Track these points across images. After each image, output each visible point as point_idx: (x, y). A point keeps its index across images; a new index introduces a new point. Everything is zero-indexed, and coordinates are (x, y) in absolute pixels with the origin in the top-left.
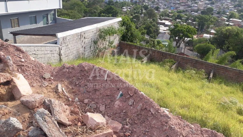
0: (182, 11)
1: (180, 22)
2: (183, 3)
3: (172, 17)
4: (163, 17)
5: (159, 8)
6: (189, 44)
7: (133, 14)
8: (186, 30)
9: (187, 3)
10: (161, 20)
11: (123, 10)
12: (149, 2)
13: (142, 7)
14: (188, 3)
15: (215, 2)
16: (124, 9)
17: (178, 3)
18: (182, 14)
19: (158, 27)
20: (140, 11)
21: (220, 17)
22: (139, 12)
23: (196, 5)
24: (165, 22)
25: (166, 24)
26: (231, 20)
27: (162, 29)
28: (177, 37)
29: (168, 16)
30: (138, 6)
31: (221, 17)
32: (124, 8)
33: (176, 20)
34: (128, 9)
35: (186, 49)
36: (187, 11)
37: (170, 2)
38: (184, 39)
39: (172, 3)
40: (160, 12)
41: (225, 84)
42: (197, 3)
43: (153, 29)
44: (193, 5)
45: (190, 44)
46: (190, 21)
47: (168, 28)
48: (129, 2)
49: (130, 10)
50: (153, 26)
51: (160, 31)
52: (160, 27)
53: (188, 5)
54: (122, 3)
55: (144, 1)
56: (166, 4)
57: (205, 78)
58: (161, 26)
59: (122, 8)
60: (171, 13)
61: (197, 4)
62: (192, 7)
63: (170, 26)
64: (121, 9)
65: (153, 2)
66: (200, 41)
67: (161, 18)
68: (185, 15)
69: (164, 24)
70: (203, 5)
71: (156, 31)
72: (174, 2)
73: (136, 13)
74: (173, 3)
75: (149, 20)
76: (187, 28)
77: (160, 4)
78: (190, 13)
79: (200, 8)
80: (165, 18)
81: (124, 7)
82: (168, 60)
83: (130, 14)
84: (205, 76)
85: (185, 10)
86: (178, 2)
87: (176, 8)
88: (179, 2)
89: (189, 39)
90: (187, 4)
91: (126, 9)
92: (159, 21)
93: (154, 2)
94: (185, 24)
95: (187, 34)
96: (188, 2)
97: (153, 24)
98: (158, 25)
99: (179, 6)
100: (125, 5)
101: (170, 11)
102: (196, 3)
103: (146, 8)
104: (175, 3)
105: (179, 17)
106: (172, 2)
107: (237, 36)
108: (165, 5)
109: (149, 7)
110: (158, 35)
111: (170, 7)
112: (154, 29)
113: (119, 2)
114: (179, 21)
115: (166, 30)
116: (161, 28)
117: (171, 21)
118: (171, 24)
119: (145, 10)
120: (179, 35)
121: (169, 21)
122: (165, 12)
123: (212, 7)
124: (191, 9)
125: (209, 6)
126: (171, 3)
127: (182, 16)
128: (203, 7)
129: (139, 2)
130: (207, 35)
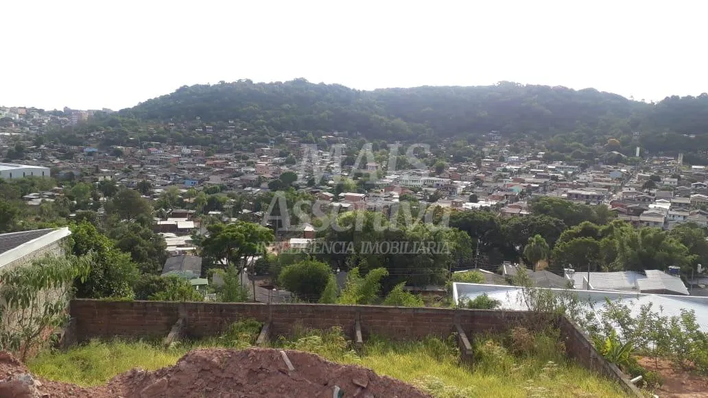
0: (218, 187)
1: (220, 218)
2: (215, 165)
3: (193, 206)
4: (166, 210)
5: (150, 187)
6: (259, 271)
7: (67, 210)
8: (246, 235)
9: (227, 165)
10: (164, 218)
11: (30, 203)
12: (116, 173)
13: (93, 188)
14: (230, 165)
15: (296, 158)
16: (30, 199)
17: (202, 168)
18: (222, 196)
19: (160, 239)
20: (91, 199)
21: (316, 192)
22: (86, 203)
23: (253, 170)
24: (175, 223)
25: (179, 227)
26: (342, 197)
27: (173, 242)
28: (225, 259)
29: (182, 204)
30: (82, 185)
31: (319, 192)
32: (31, 195)
33: (206, 214)
34: (47, 200)
35: (256, 287)
36: (231, 185)
37: (179, 166)
38: (245, 260)
39: (184, 169)
40: (155, 197)
41: (396, 351)
42: (252, 163)
43: (144, 246)
44: (243, 169)
45: (261, 271)
46: (245, 211)
47: (188, 238)
48: (45, 178)
49: (52, 200)
50: (144, 239)
51: (169, 249)
52: (166, 239)
53: (230, 171)
54: (23, 182)
55: (97, 171)
56: (169, 174)
57: (349, 348)
58: (166, 235)
59: (22, 198)
60: (189, 195)
61: (254, 167)
62: (242, 174)
63: (195, 232)
64: (21, 202)
65: (126, 172)
66: (288, 259)
67: (161, 211)
68: (229, 196)
69: (174, 229)
70: (271, 168)
71: (155, 250)
72: (191, 166)
73: (78, 207)
74: (189, 169)
75: (127, 223)
76: (248, 231)
77: (152, 174)
78: (241, 190)
79: (264, 176)
80: (175, 211)
81: (30, 193)
82: (241, 323)
83: (57, 214)
84: (345, 343)
85: (225, 185)
86: (200, 165)
87: (201, 181)
88: (204, 165)
89: (256, 258)
90: (228, 167)
91: (40, 200)
92: (159, 223)
93: (129, 171)
94: (234, 220)
95: (249, 245)
96: (230, 163)
97: (142, 232)
98: (159, 234)
99: (206, 176)
100: (32, 188)
101: (185, 191)
102: (250, 164)
103: (108, 189)
104: (194, 169)
105: (214, 204)
106: (185, 167)
107: (370, 231)
108: (165, 175)
109: (117, 186)
110: (165, 261)
111: (181, 181)
112: (148, 247)
113: (9, 182)
114: (217, 215)
115: (184, 243)
116: (169, 242)
117: (192, 218)
118: (196, 225)
119: (105, 196)
120: (230, 252)
121: (187, 219)
122: (169, 194)
123: (291, 171)
124: (242, 180)
125: (285, 168)
126: (181, 169)
127: (221, 200)
128: (271, 172)
129: (82, 176)
130: (299, 239)
